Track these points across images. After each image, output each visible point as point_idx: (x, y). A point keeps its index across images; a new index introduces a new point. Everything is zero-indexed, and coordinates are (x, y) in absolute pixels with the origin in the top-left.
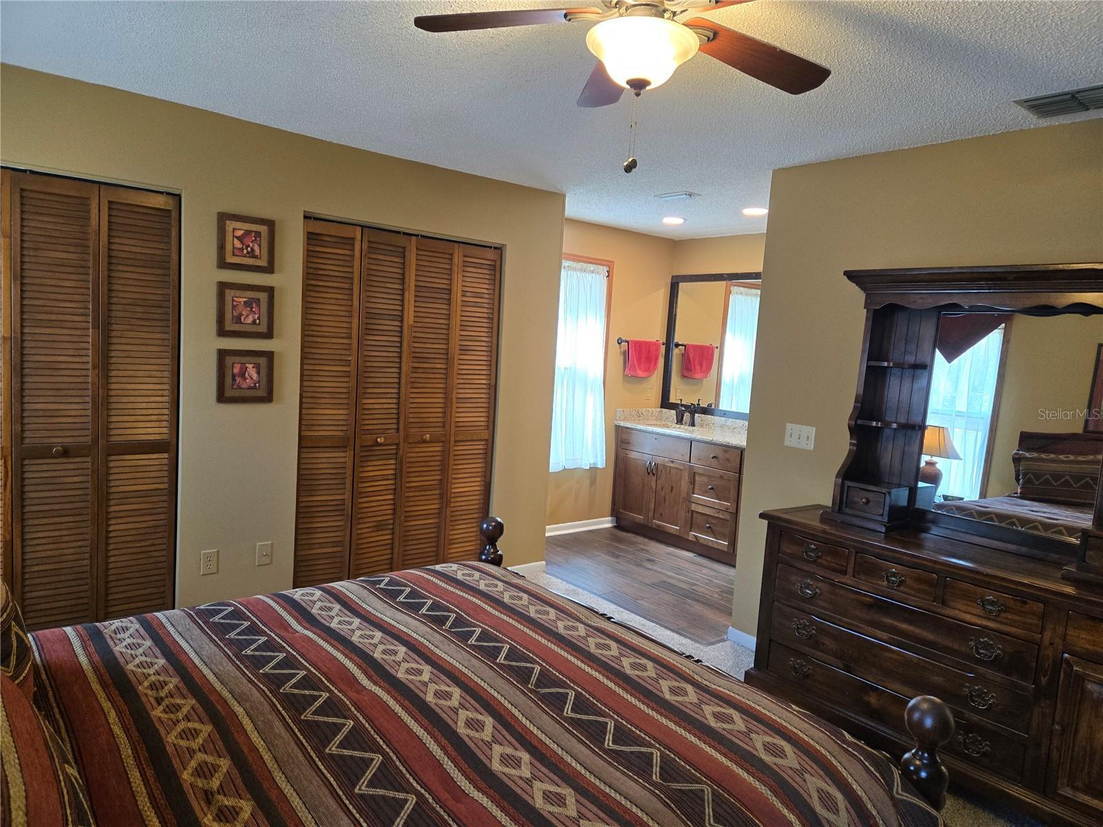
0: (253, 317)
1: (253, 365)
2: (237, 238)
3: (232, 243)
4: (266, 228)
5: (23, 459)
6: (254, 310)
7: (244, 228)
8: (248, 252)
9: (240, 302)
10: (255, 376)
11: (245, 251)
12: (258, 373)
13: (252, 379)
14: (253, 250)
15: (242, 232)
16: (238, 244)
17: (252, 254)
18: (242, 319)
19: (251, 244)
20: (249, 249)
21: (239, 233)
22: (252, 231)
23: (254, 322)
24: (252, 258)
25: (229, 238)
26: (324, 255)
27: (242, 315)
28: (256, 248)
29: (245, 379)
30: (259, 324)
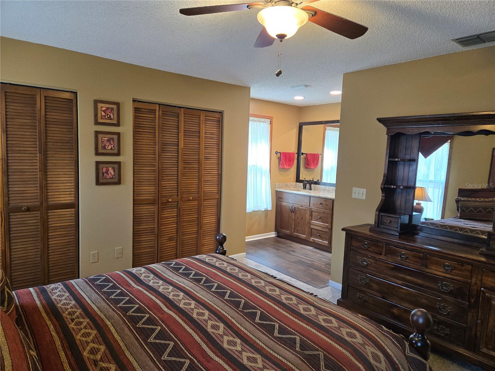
0: (111, 146)
2: (103, 111)
3: (101, 113)
4: (116, 106)
5: (9, 213)
6: (111, 143)
7: (106, 107)
8: (108, 117)
9: (105, 140)
11: (107, 117)
13: (111, 174)
14: (110, 116)
16: (103, 114)
17: (110, 118)
18: (106, 147)
19: (109, 114)
20: (108, 116)
21: (104, 109)
22: (109, 108)
23: (112, 149)
24: (110, 120)
25: (99, 111)
26: (143, 118)
27: (106, 145)
28: (112, 115)
29: (108, 174)
30: (114, 149)
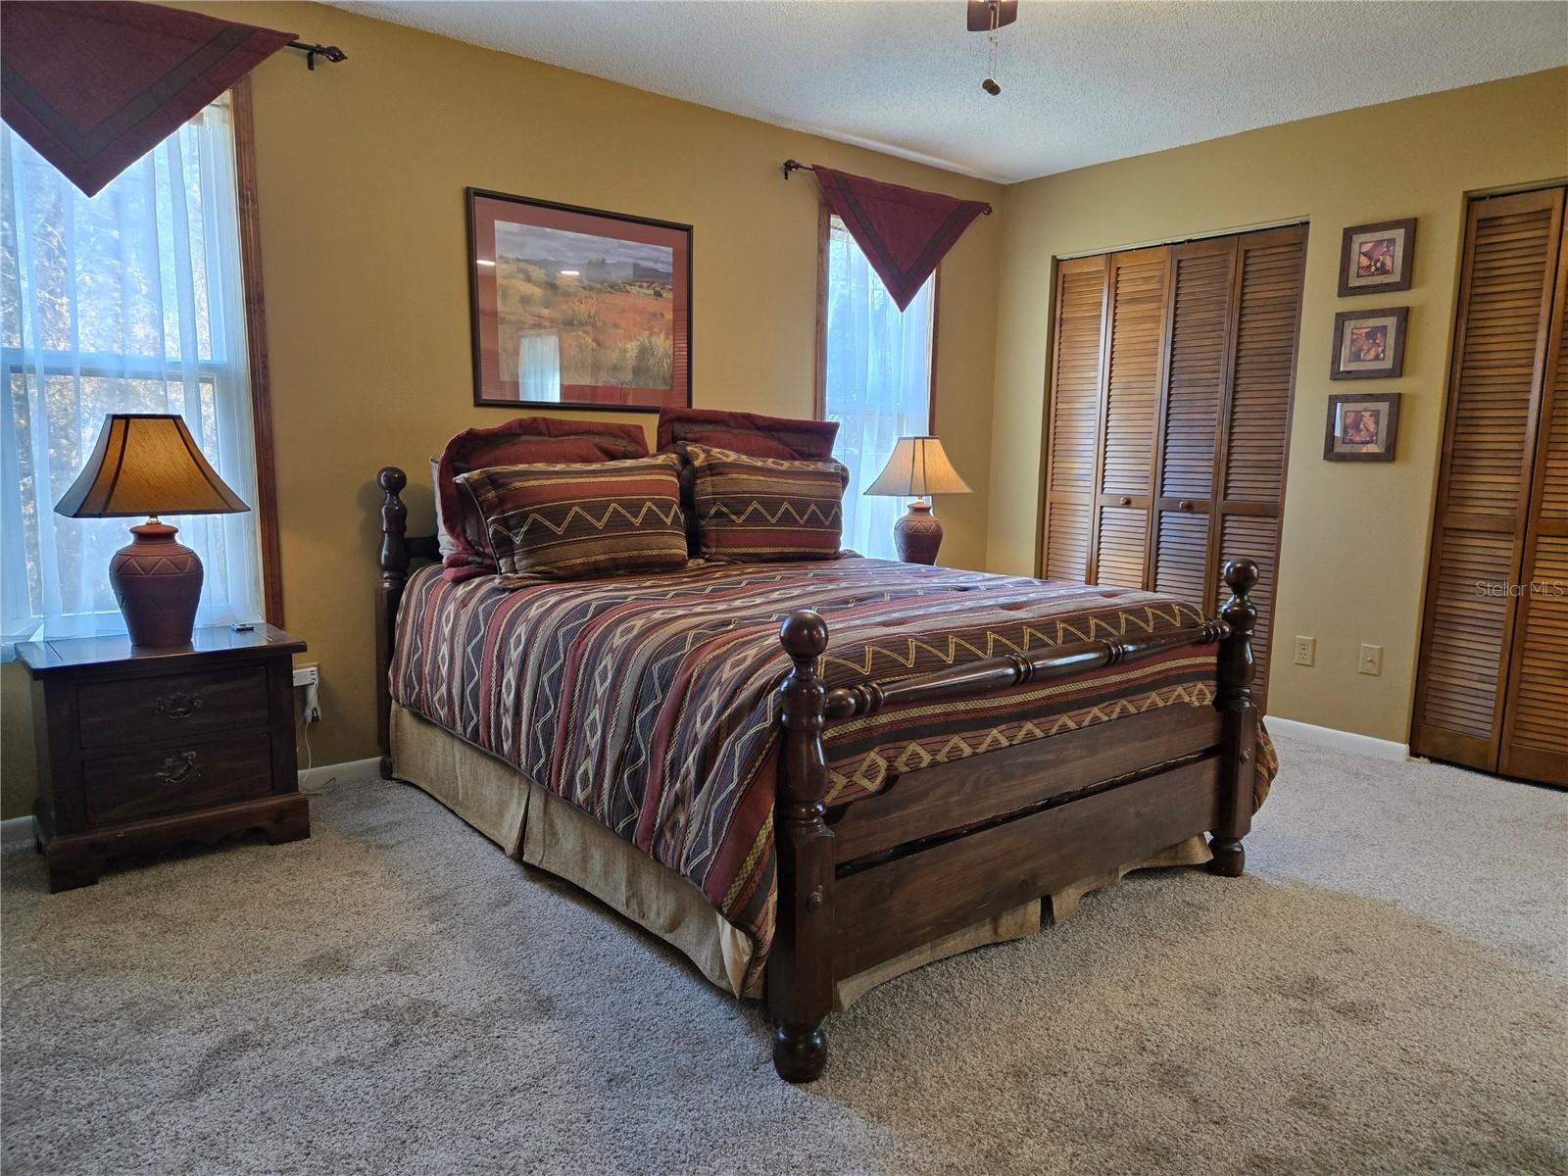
0: (1376, 351)
1: (1369, 413)
2: (1364, 254)
3: (1358, 260)
6: (1378, 341)
7: (1375, 239)
8: (1377, 269)
9: (1361, 334)
10: (1372, 427)
11: (1373, 268)
12: (1377, 423)
13: (1368, 430)
14: (1383, 264)
15: (1371, 245)
16: (1364, 261)
17: (1383, 270)
18: (1362, 354)
19: (1381, 258)
20: (1379, 264)
21: (1366, 248)
22: (1382, 241)
23: (1377, 358)
24: (1382, 274)
25: (1354, 257)
26: (1501, 247)
27: (1361, 350)
28: (1388, 261)
29: (1358, 430)
30: (1383, 359)
